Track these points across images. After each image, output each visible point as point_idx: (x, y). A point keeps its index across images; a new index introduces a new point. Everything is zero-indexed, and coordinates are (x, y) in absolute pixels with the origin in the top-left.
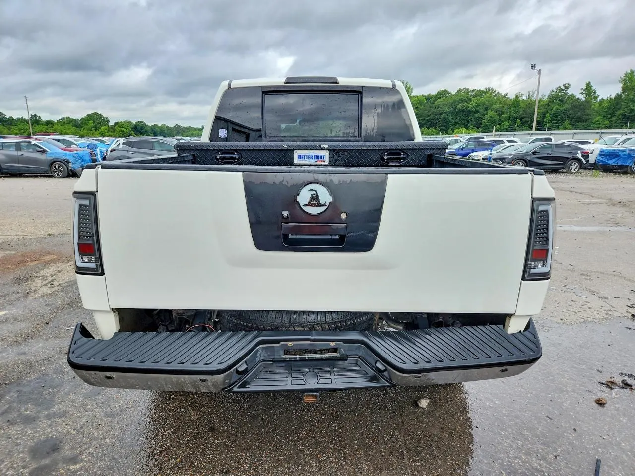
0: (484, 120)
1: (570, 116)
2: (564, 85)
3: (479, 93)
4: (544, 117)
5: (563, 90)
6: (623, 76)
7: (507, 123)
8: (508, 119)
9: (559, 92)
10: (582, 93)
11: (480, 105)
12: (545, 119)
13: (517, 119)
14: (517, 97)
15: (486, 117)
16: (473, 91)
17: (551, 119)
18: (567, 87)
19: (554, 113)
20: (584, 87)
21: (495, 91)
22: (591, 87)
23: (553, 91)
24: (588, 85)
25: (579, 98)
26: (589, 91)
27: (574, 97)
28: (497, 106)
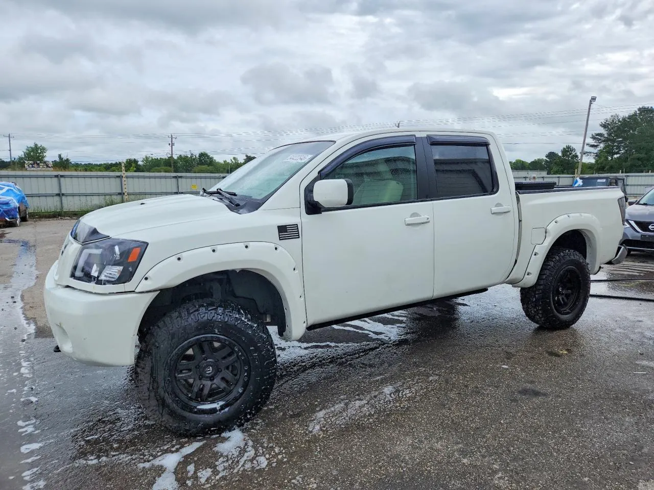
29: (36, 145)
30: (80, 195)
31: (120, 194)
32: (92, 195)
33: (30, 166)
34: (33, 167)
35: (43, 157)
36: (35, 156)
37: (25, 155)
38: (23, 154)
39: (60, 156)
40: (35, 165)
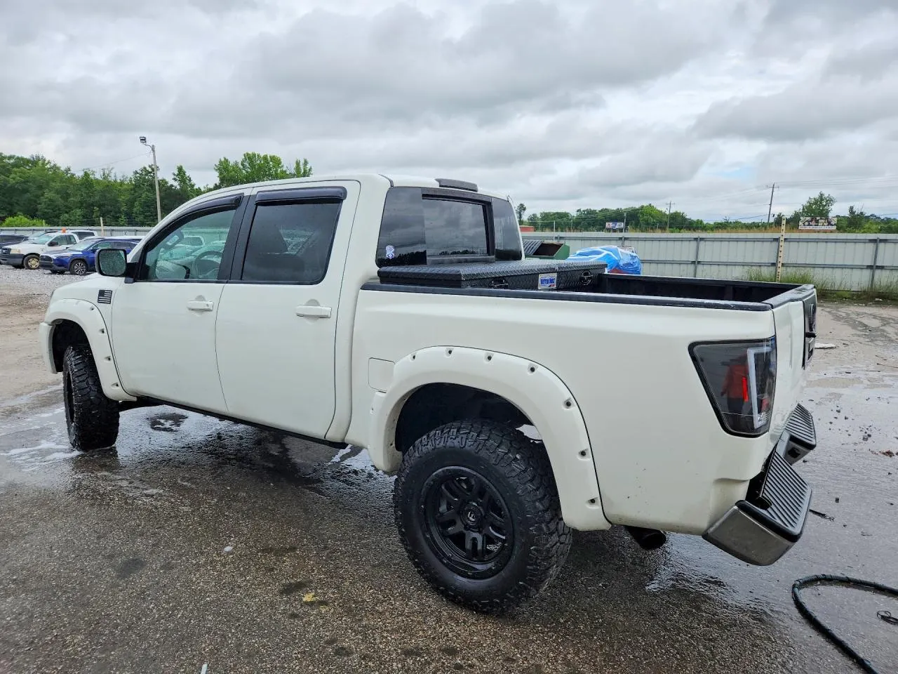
0: (40, 204)
1: (166, 207)
2: (150, 166)
3: (21, 162)
4: (133, 206)
5: (150, 173)
6: (217, 163)
7: (79, 212)
8: (79, 205)
9: (146, 175)
10: (175, 179)
11: (28, 182)
12: (135, 209)
13: (94, 206)
14: (86, 174)
15: (43, 199)
16: (10, 158)
17: (142, 210)
18: (154, 169)
19: (145, 202)
20: (176, 172)
21: (49, 162)
22: (184, 173)
23: (136, 173)
24: (180, 169)
25: (172, 186)
26: (182, 177)
27: (167, 183)
28: (57, 185)
29: (821, 195)
30: (719, 264)
31: (773, 264)
32: (735, 264)
33: (807, 223)
34: (809, 225)
35: (828, 212)
36: (817, 210)
37: (803, 209)
38: (802, 208)
39: (851, 208)
40: (813, 223)
